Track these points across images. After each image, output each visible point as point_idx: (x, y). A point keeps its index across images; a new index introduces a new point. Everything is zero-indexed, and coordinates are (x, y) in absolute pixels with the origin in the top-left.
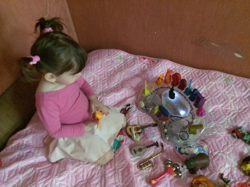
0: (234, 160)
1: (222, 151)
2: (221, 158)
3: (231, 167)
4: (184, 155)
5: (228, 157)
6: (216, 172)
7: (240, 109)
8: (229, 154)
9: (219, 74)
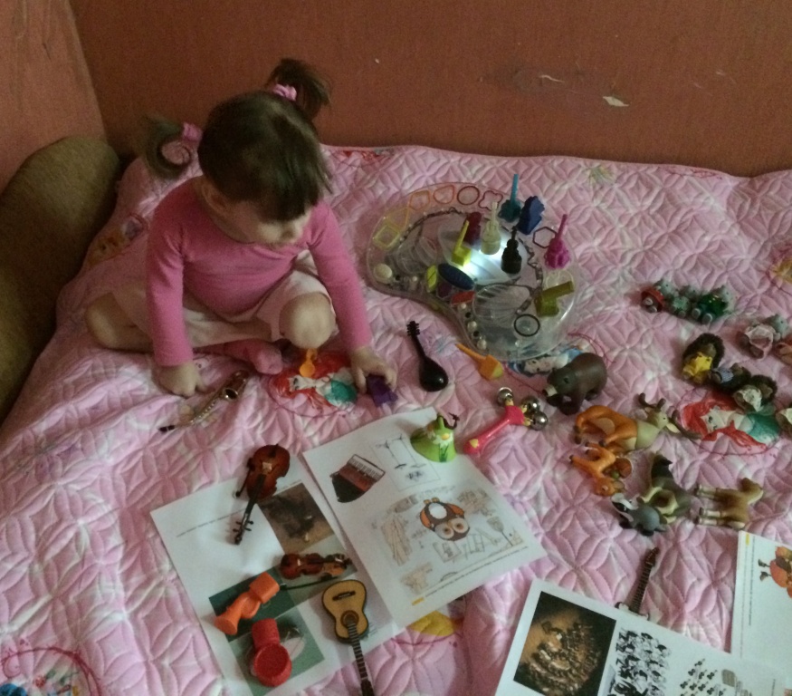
0: (663, 360)
1: (628, 347)
2: (629, 362)
3: (659, 377)
4: (538, 376)
5: (646, 356)
6: (626, 394)
7: (646, 243)
8: (648, 349)
9: (572, 162)
